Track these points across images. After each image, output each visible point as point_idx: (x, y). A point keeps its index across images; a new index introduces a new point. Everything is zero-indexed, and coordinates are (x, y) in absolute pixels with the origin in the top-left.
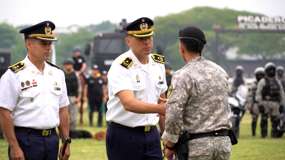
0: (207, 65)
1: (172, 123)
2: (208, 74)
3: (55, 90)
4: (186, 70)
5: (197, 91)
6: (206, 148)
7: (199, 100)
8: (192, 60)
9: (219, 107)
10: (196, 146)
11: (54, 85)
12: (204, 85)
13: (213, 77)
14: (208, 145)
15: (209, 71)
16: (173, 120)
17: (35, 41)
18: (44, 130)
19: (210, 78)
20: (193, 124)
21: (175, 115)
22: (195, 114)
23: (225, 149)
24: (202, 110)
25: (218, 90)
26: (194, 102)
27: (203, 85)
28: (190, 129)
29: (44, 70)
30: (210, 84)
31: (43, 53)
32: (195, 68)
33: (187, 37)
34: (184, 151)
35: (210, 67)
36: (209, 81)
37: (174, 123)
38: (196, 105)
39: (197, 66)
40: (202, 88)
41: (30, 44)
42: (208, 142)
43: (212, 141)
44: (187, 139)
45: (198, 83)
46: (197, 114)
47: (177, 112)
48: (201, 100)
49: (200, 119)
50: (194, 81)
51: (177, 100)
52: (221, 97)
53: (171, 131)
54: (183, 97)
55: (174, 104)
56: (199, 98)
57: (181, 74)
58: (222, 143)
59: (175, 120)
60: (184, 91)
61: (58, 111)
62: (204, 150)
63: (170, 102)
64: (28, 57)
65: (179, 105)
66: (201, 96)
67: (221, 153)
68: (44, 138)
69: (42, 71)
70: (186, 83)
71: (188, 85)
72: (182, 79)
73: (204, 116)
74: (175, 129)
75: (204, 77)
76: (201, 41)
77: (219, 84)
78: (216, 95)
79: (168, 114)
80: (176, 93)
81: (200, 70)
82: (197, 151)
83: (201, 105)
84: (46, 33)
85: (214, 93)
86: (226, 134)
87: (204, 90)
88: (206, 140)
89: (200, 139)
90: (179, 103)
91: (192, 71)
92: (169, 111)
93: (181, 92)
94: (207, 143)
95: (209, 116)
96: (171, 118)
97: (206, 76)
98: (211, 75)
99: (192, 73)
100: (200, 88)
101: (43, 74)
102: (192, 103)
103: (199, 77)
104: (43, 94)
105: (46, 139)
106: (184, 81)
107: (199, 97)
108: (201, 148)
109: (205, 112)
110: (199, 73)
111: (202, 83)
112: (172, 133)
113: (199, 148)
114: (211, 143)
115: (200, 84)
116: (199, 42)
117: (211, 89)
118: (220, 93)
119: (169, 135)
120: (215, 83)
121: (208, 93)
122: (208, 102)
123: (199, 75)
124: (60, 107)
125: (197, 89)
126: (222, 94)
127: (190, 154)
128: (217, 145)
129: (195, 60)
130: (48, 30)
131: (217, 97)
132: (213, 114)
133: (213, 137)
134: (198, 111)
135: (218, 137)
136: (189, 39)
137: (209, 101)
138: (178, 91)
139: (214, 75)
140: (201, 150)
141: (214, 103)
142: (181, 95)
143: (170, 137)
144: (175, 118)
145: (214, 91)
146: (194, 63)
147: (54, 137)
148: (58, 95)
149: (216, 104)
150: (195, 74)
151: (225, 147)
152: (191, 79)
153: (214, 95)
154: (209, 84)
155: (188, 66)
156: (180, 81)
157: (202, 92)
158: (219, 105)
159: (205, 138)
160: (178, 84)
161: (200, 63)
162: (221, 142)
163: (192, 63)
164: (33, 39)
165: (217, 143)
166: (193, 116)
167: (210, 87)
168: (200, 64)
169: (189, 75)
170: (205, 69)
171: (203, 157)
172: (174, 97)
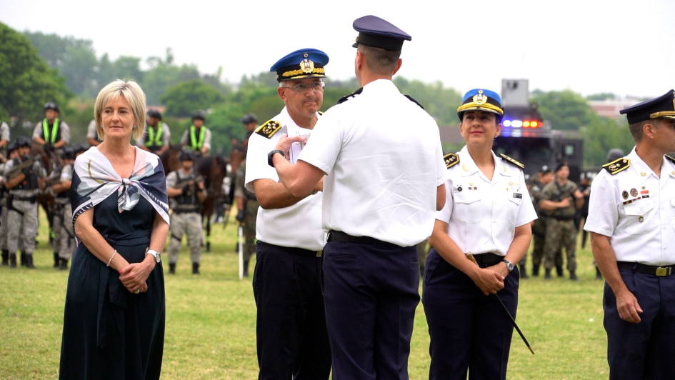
17: (661, 122)
18: (659, 267)
29: (662, 170)
41: (650, 129)
64: (636, 150)
68: (659, 279)
69: (659, 172)
101: (660, 178)
164: (657, 121)
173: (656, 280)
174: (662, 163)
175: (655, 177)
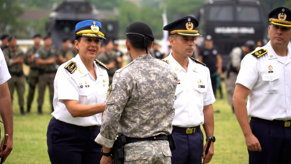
0: (154, 64)
1: (108, 126)
2: (152, 75)
3: (199, 87)
4: (128, 69)
5: (138, 93)
6: (144, 152)
7: (140, 102)
8: (137, 57)
9: (160, 111)
10: (133, 150)
11: (198, 82)
12: (147, 87)
13: (157, 78)
14: (146, 149)
15: (154, 71)
16: (109, 123)
17: (177, 37)
18: (188, 128)
19: (154, 79)
20: (131, 128)
21: (112, 118)
22: (134, 117)
23: (164, 152)
24: (142, 114)
25: (161, 93)
26: (134, 104)
27: (145, 87)
28: (127, 131)
29: (188, 67)
30: (153, 86)
31: (185, 49)
32: (139, 68)
33: (132, 32)
34: (120, 156)
35: (156, 66)
36: (152, 82)
37: (110, 126)
38: (136, 108)
39: (142, 65)
40: (143, 90)
41: (172, 41)
42: (145, 145)
43: (150, 145)
44: (122, 143)
45: (139, 85)
46: (136, 117)
47: (114, 115)
48: (141, 103)
49: (139, 123)
50: (135, 82)
51: (115, 102)
52: (164, 100)
53: (106, 135)
54: (122, 99)
55: (112, 106)
56: (139, 101)
57: (122, 74)
58: (161, 147)
59: (112, 123)
60: (123, 93)
61: (202, 109)
62: (142, 153)
63: (108, 104)
64: (172, 54)
65: (117, 108)
66: (142, 99)
67: (161, 157)
68: (188, 136)
69: (186, 68)
70: (126, 84)
71: (129, 86)
72: (123, 79)
73: (144, 120)
74: (110, 133)
75: (147, 78)
76: (147, 37)
77: (164, 85)
78: (159, 98)
79: (105, 116)
80: (115, 94)
81: (144, 70)
82: (133, 155)
83: (142, 108)
84: (188, 29)
85: (156, 96)
86: (166, 139)
87: (145, 93)
88: (144, 144)
89: (137, 142)
90: (117, 106)
91: (135, 71)
92: (106, 113)
93: (120, 93)
94: (145, 147)
95: (150, 121)
96: (107, 121)
97: (150, 77)
98: (155, 75)
99: (135, 73)
100: (142, 89)
101: (187, 71)
102: (131, 105)
103: (141, 78)
104: (187, 91)
105: (190, 137)
106: (124, 82)
107: (140, 99)
108: (138, 151)
109: (145, 115)
110: (142, 73)
111: (145, 84)
112: (106, 137)
113: (136, 152)
114: (149, 147)
115: (142, 86)
116: (145, 38)
117: (154, 91)
118: (163, 96)
119: (104, 138)
120: (158, 85)
121: (150, 95)
122: (149, 106)
123: (142, 75)
124: (204, 104)
125: (138, 91)
126: (166, 97)
127: (127, 159)
128: (156, 149)
129: (141, 58)
130: (190, 25)
131: (160, 101)
132: (154, 118)
133: (151, 141)
134: (137, 114)
135: (157, 141)
136: (134, 34)
137: (150, 104)
138: (117, 93)
139: (159, 76)
140: (138, 154)
141: (155, 107)
142: (120, 97)
143: (104, 141)
144: (111, 121)
145: (157, 94)
146: (139, 62)
147: (198, 135)
148: (202, 92)
149: (158, 108)
150: (138, 74)
151: (165, 151)
152: (132, 80)
153: (157, 98)
154: (151, 86)
155: (132, 65)
156: (120, 81)
157: (143, 94)
158: (161, 109)
159: (143, 142)
160: (118, 84)
161: (145, 62)
162: (160, 145)
163: (137, 61)
164: (175, 36)
165: (156, 147)
166: (132, 118)
167: (152, 89)
168: (145, 64)
169: (131, 75)
170: (150, 69)
171: (140, 162)
172: (113, 99)
173: (185, 136)
174: (188, 63)
175: (184, 71)
